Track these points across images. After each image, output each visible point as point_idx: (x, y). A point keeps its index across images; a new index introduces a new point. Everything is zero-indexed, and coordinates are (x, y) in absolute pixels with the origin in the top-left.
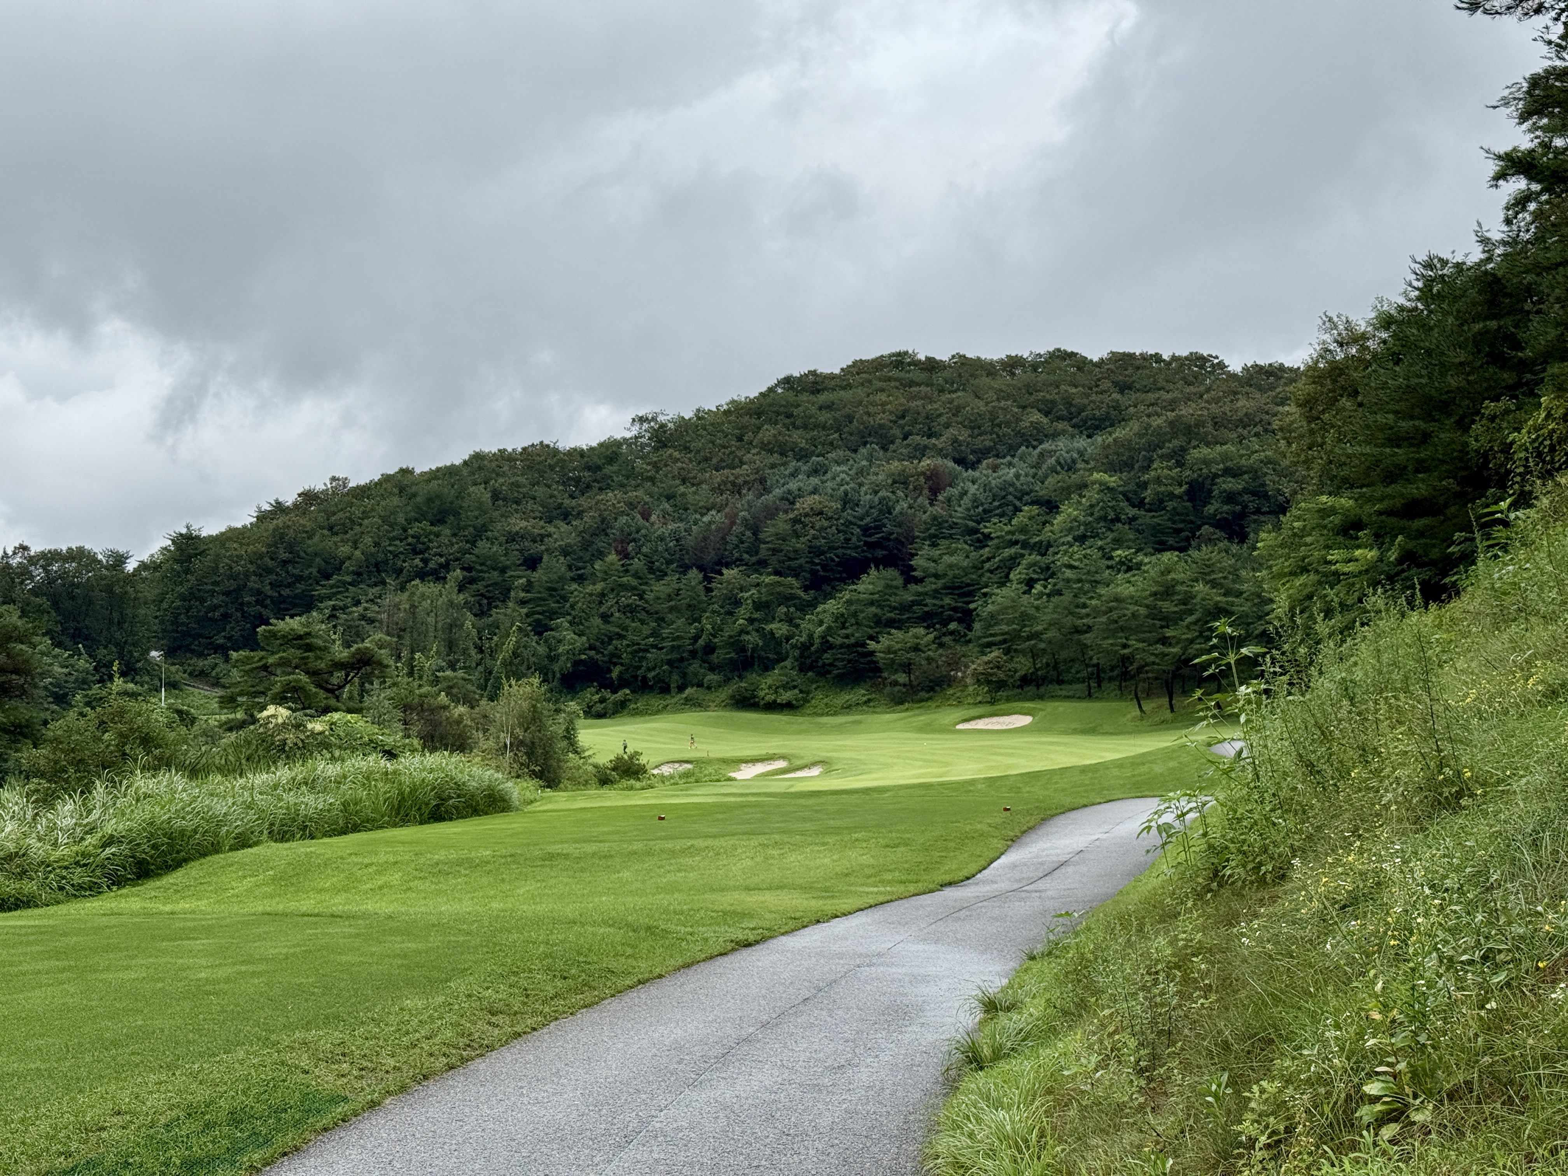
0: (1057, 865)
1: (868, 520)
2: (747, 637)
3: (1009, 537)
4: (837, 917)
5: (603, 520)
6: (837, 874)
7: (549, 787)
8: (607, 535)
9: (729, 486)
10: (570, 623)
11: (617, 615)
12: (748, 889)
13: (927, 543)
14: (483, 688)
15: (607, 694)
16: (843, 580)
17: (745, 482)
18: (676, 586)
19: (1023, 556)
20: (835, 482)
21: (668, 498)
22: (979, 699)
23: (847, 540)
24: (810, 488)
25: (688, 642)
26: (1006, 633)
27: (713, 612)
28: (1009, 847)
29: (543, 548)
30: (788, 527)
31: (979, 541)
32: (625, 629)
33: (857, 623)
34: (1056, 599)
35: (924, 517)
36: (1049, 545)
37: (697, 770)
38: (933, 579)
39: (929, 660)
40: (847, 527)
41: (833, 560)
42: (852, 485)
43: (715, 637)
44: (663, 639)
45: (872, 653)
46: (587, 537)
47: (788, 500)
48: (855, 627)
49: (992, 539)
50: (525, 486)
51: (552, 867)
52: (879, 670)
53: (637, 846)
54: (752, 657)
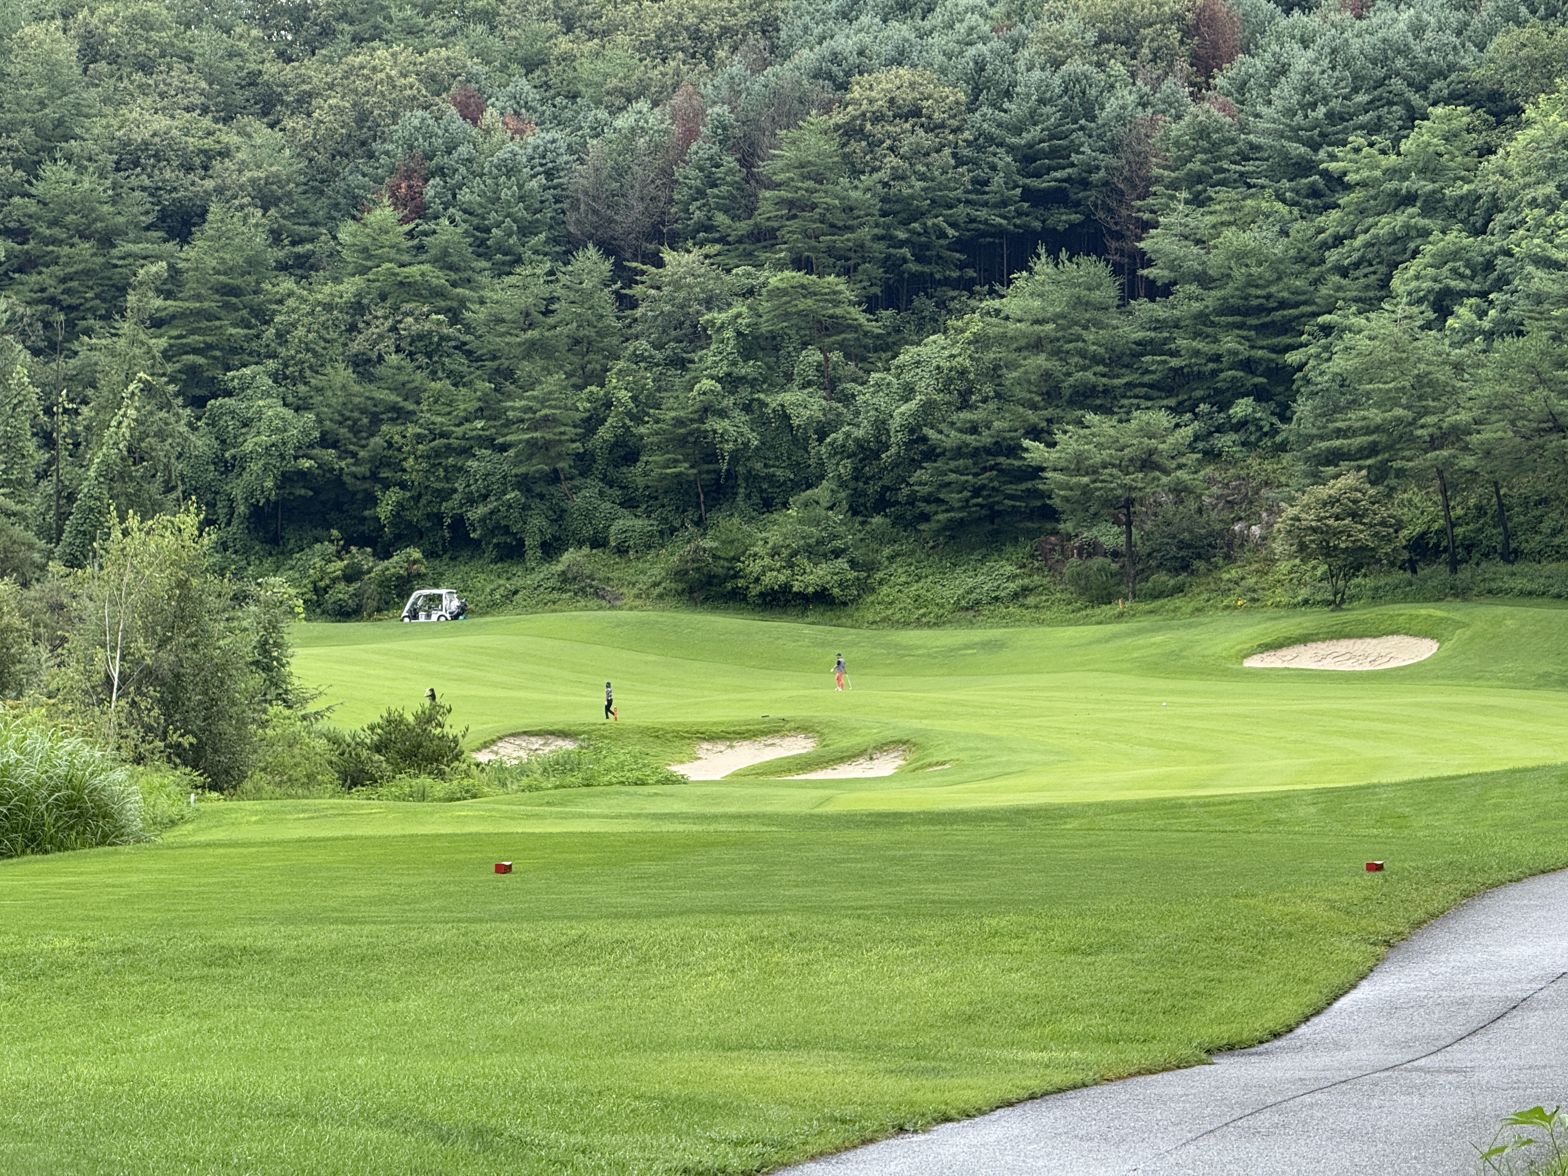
0: (1500, 1009)
1: (1034, 133)
2: (719, 425)
3: (1390, 186)
4: (947, 1119)
5: (362, 118)
6: (945, 1016)
7: (213, 787)
8: (371, 155)
9: (684, 40)
10: (275, 377)
11: (393, 359)
12: (722, 1046)
13: (1184, 195)
14: (54, 535)
15: (363, 557)
16: (968, 286)
17: (725, 31)
18: (545, 291)
19: (1425, 233)
20: (952, 36)
21: (530, 65)
22: (1304, 593)
23: (981, 183)
24: (888, 50)
25: (571, 431)
26: (1378, 429)
27: (637, 358)
28: (1380, 960)
29: (209, 184)
30: (829, 146)
31: (1314, 193)
32: (414, 394)
33: (998, 396)
34: (1506, 346)
35: (1176, 129)
36: (1495, 206)
37: (589, 755)
38: (1193, 288)
39: (1180, 491)
40: (980, 149)
41: (943, 235)
42: (995, 44)
43: (638, 420)
44: (508, 423)
45: (1036, 471)
46: (321, 159)
47: (830, 77)
48: (992, 406)
49: (1348, 188)
50: (163, 26)
51: (228, 980)
52: (1050, 514)
53: (442, 935)
54: (731, 475)
